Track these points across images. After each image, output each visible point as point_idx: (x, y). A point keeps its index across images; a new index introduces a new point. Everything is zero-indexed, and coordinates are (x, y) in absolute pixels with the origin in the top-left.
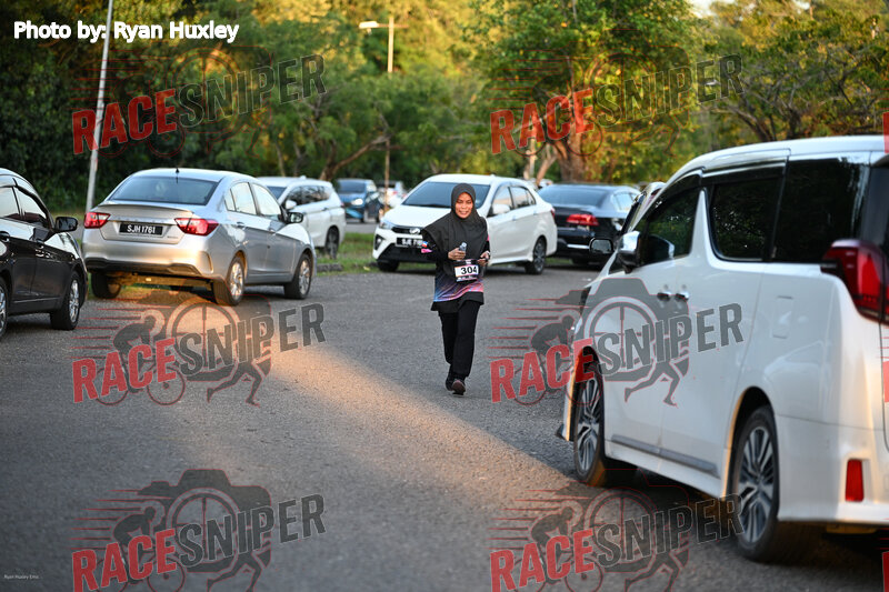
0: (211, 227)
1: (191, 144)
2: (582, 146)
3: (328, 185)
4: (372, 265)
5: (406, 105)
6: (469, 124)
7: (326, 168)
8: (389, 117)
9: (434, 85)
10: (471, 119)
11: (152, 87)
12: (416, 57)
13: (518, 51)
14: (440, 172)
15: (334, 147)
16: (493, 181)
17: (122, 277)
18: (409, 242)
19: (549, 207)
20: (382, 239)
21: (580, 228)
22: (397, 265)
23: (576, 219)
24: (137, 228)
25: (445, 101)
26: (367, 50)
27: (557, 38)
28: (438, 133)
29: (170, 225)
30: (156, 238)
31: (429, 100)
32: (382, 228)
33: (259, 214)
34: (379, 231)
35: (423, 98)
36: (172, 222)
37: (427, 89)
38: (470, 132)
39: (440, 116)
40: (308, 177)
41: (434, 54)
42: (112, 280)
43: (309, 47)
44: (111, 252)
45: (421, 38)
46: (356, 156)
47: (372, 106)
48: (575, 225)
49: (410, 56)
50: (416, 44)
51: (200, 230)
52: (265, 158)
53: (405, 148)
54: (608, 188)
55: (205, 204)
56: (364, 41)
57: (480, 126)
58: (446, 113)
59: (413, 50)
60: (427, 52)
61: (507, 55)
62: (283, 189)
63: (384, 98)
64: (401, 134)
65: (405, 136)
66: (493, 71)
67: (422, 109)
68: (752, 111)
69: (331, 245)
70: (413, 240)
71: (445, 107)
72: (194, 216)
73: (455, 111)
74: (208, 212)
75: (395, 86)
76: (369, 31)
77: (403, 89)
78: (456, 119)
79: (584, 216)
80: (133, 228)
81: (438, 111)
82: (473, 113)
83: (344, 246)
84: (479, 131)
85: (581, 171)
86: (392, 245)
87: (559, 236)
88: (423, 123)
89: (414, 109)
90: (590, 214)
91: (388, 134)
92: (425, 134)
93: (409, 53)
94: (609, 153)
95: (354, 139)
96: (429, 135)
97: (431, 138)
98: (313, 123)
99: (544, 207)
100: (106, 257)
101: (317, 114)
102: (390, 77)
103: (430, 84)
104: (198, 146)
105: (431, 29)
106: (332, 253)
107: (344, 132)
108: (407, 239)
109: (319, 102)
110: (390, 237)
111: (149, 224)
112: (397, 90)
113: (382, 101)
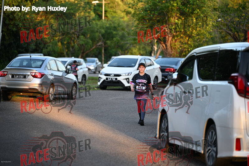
0: (42, 75)
1: (33, 46)
2: (171, 44)
3: (82, 60)
4: (98, 87)
5: (109, 31)
6: (131, 37)
7: (81, 54)
8: (103, 35)
9: (119, 24)
10: (132, 36)
11: (18, 26)
12: (113, 13)
13: (148, 11)
14: (122, 55)
15: (84, 47)
16: (139, 57)
17: (13, 93)
18: (110, 79)
19: (159, 66)
20: (101, 78)
21: (169, 73)
22: (106, 87)
23: (168, 70)
24: (17, 76)
25: (123, 29)
26: (95, 11)
27: (162, 6)
28: (120, 41)
29: (29, 75)
30: (24, 79)
31: (117, 29)
32: (101, 74)
33: (58, 70)
34: (100, 76)
35: (115, 28)
36: (29, 74)
37: (116, 25)
38: (132, 40)
39: (121, 35)
40: (75, 57)
41: (119, 12)
42: (9, 94)
43: (75, 11)
44: (8, 85)
45: (114, 6)
46: (92, 49)
47: (97, 32)
48: (168, 72)
49: (111, 13)
50: (113, 8)
51: (39, 76)
52: (59, 51)
53: (109, 46)
54: (179, 59)
55: (40, 67)
56: (94, 8)
57: (135, 38)
58: (123, 34)
59: (112, 10)
60: (117, 11)
61: (144, 13)
62: (66, 62)
63: (101, 29)
64: (107, 42)
65: (108, 42)
66: (139, 18)
67: (114, 32)
68: (231, 30)
69: (83, 81)
70: (111, 78)
71: (123, 32)
72: (37, 72)
73: (126, 33)
74: (42, 70)
75: (105, 24)
76: (95, 4)
77: (108, 25)
78: (127, 35)
79: (171, 69)
80: (16, 76)
81: (120, 33)
82: (133, 33)
83: (88, 81)
84: (135, 40)
85: (171, 53)
86: (104, 80)
87: (162, 76)
88: (115, 37)
89: (112, 32)
90: (173, 68)
91: (103, 41)
92: (116, 42)
93: (110, 11)
94: (181, 47)
95: (91, 44)
96: (117, 42)
97: (118, 43)
98: (76, 38)
99: (157, 66)
100: (7, 86)
101: (77, 35)
102: (103, 21)
103: (117, 23)
104: (35, 47)
105: (118, 3)
106: (84, 84)
107: (87, 41)
108: (109, 78)
109: (78, 31)
110: (104, 78)
111: (21, 75)
112: (106, 26)
113: (100, 30)
